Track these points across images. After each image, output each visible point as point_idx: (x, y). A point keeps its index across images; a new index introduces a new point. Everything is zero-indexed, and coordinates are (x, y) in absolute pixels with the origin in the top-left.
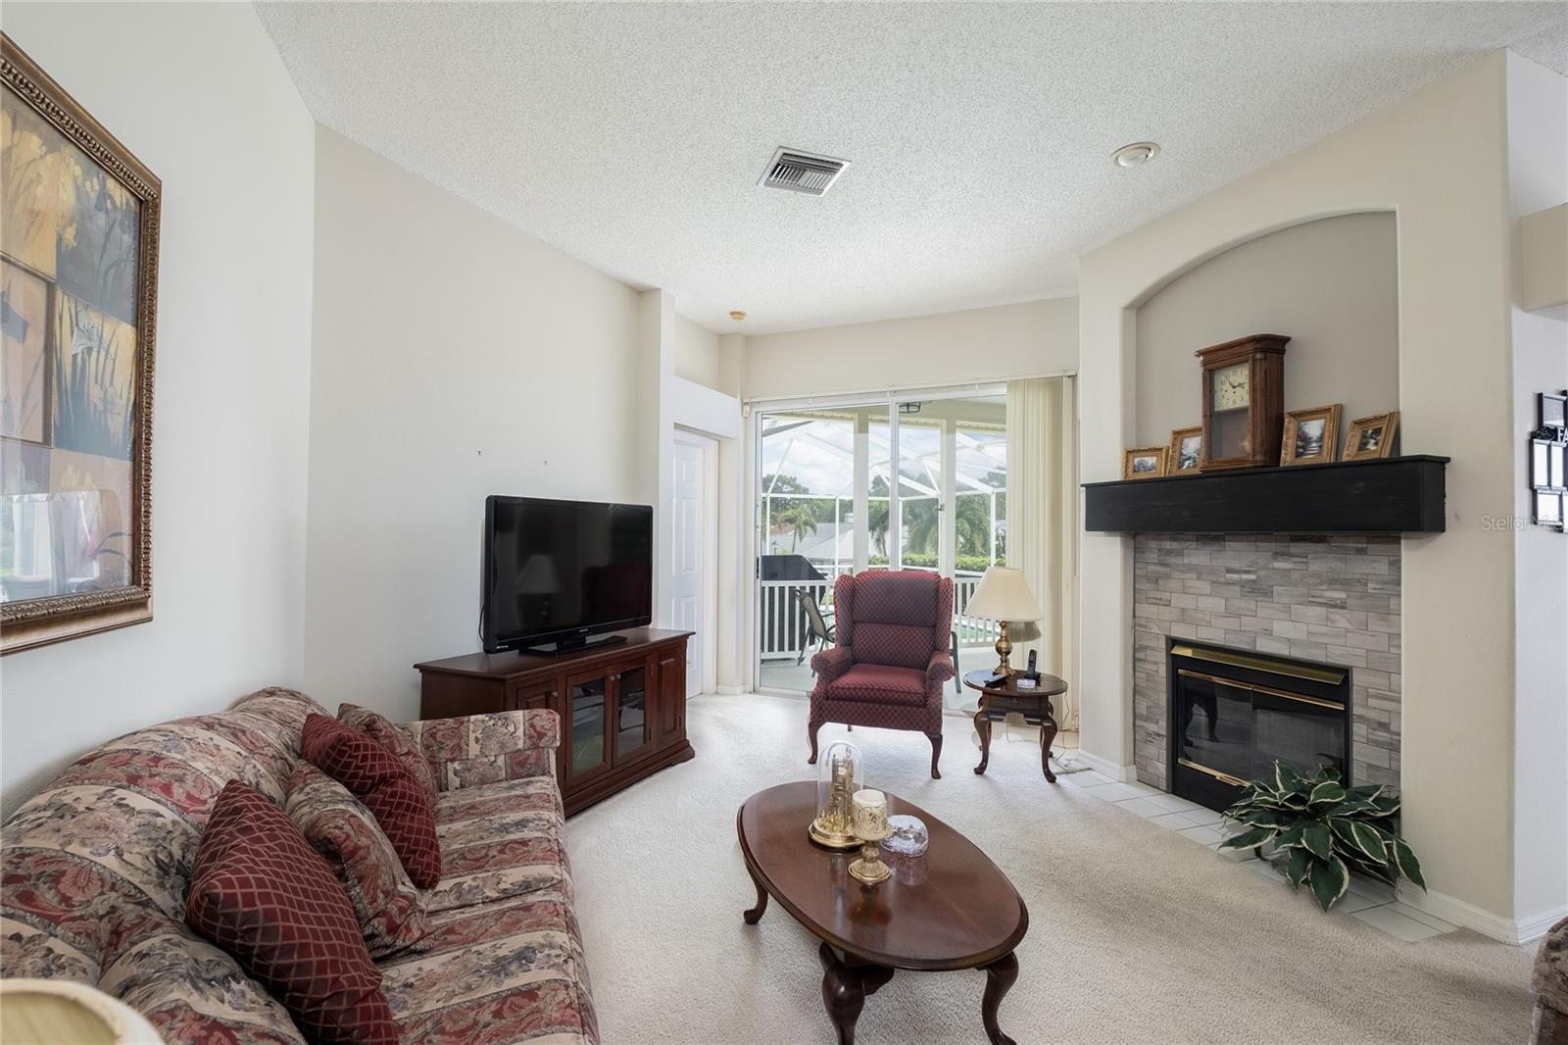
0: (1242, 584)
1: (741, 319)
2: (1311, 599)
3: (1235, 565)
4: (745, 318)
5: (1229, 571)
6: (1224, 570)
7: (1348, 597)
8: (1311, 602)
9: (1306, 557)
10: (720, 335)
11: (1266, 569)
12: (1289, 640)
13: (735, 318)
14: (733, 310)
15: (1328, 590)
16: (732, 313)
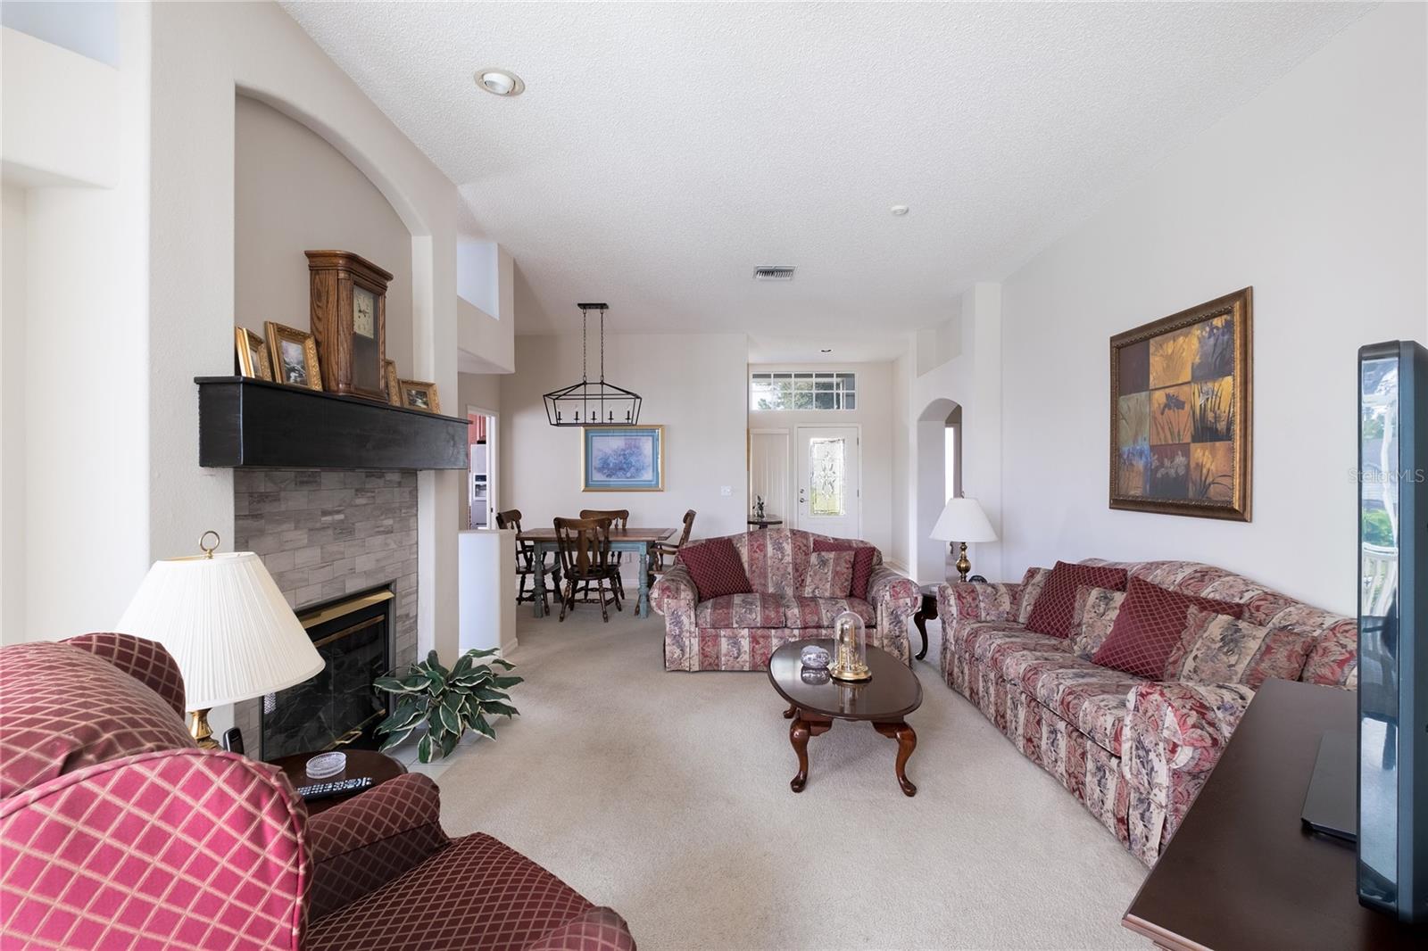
0: (333, 526)
2: (377, 529)
3: (328, 506)
5: (325, 513)
6: (320, 513)
7: (394, 523)
8: (379, 532)
9: (374, 492)
11: (352, 506)
12: (365, 572)
15: (386, 519)
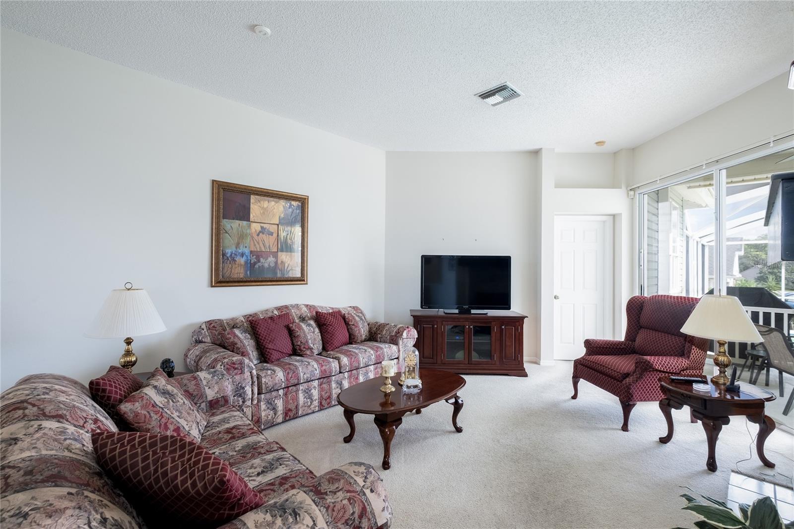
1: (602, 145)
4: (606, 144)
10: (615, 153)
13: (598, 145)
14: (597, 141)
16: (597, 143)
